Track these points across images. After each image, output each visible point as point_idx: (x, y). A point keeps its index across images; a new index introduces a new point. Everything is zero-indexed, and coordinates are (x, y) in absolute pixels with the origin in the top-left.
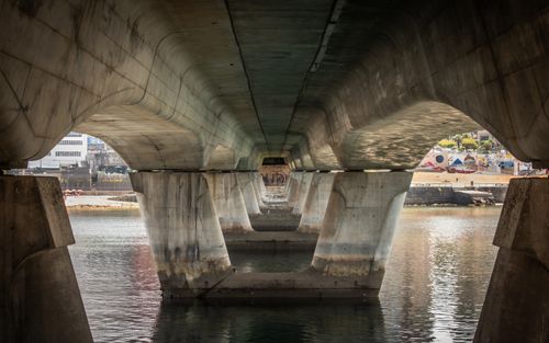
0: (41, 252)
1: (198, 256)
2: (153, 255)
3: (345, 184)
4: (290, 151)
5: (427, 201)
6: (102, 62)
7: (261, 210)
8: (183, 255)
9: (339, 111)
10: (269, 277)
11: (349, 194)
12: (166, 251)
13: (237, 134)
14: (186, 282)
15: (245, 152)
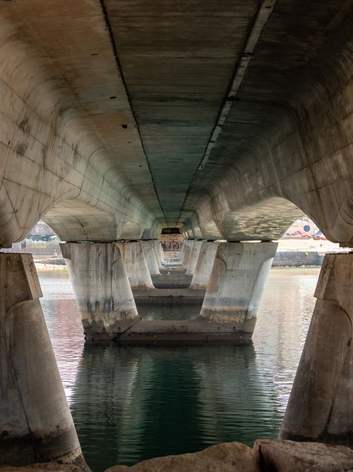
0: (24, 302)
1: (113, 307)
2: (78, 307)
3: (226, 252)
4: (184, 223)
5: (296, 263)
6: (56, 175)
7: (161, 271)
8: (101, 307)
9: (220, 196)
10: (167, 324)
11: (229, 260)
12: (88, 304)
13: (142, 211)
14: (104, 328)
15: (148, 225)
